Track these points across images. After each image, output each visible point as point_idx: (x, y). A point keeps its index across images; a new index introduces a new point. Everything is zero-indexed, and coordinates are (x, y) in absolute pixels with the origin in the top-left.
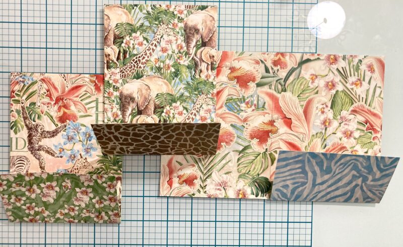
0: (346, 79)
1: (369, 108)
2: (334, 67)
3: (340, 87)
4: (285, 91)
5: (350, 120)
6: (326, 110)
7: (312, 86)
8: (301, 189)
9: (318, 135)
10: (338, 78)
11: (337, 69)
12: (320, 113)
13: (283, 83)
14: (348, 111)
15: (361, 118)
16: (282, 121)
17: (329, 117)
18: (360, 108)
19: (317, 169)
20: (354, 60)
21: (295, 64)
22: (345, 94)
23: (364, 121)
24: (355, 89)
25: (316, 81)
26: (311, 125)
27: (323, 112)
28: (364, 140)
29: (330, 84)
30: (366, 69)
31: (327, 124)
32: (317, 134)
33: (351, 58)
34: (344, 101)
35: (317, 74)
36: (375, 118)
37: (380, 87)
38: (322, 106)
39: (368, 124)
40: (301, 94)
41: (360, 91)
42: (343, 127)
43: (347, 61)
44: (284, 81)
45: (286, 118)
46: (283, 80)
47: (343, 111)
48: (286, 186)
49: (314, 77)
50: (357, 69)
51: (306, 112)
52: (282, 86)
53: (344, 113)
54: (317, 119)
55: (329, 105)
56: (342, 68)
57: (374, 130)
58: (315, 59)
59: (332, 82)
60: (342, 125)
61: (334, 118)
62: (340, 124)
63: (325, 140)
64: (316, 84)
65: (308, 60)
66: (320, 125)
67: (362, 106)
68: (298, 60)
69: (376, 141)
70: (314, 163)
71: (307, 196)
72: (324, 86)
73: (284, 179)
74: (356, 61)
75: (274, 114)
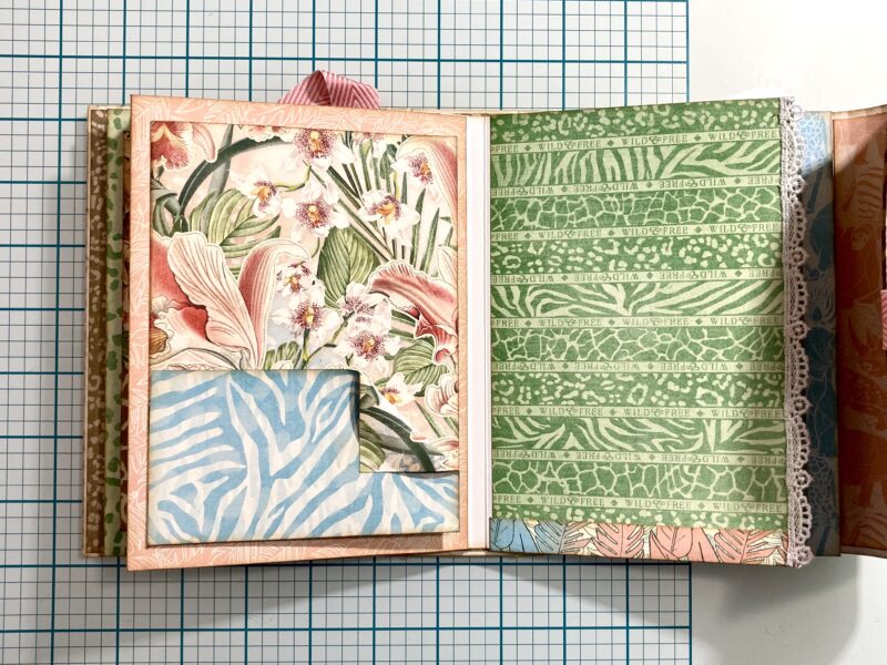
0: (358, 197)
1: (422, 274)
2: (322, 164)
3: (340, 220)
4: (185, 228)
5: (373, 307)
6: (305, 281)
7: (261, 216)
8: (230, 496)
9: (286, 350)
10: (334, 195)
11: (331, 169)
12: (287, 291)
13: (177, 207)
14: (365, 283)
15: (401, 303)
16: (179, 313)
17: (313, 301)
18: (399, 274)
19: (262, 421)
20: (374, 144)
21: (209, 152)
22: (355, 238)
23: (410, 310)
24: (381, 223)
25: (274, 201)
26: (263, 325)
27: (296, 288)
28: (417, 362)
29: (313, 209)
30: (410, 171)
31: (310, 320)
32: (281, 348)
33: (366, 141)
34: (353, 255)
35: (274, 182)
36: (439, 300)
37: (447, 219)
38: (293, 271)
39: (421, 317)
40: (230, 236)
41: (396, 229)
42: (355, 329)
43: (356, 148)
44: (180, 201)
45: (190, 304)
46: (177, 198)
47: (352, 283)
48: (187, 491)
49: (267, 190)
50: (385, 170)
51: (247, 288)
52: (173, 213)
53: (356, 290)
54: (279, 307)
55: (314, 268)
56: (345, 166)
57: (437, 331)
58: (267, 141)
59: (318, 204)
60: (351, 321)
61: (326, 301)
62: (345, 318)
63: (305, 363)
64: (272, 210)
65: (247, 144)
66: (289, 322)
67: (403, 269)
68: (219, 143)
69: (446, 361)
70: (253, 406)
71: (255, 521)
72: (296, 217)
73: (178, 463)
74: (380, 148)
75: (154, 294)
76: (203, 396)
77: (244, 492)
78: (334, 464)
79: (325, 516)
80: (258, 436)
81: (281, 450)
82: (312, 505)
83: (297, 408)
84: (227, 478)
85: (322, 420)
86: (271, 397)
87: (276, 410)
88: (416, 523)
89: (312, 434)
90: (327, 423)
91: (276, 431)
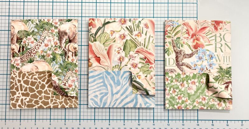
0: (132, 32)
1: (146, 49)
2: (124, 26)
3: (128, 38)
4: (96, 41)
5: (135, 57)
6: (121, 51)
7: (111, 38)
8: (105, 98)
9: (117, 66)
10: (127, 32)
11: (126, 27)
12: (117, 53)
13: (94, 36)
14: (134, 52)
15: (142, 56)
16: (94, 59)
17: (122, 56)
18: (141, 49)
19: (112, 82)
21: (101, 25)
22: (132, 42)
23: (144, 57)
24: (137, 38)
25: (114, 35)
26: (112, 61)
27: (119, 53)
28: (146, 69)
29: (122, 36)
30: (144, 26)
31: (122, 60)
32: (115, 66)
33: (134, 20)
34: (131, 45)
35: (114, 31)
36: (150, 55)
37: (152, 37)
38: (118, 49)
39: (146, 59)
40: (105, 42)
41: (141, 39)
42: (131, 62)
43: (132, 22)
44: (95, 35)
45: (97, 57)
46: (94, 34)
47: (131, 52)
48: (96, 96)
49: (113, 32)
50: (138, 26)
51: (108, 53)
52: (93, 38)
53: (132, 53)
54: (115, 57)
55: (122, 48)
56: (129, 26)
57: (150, 62)
58: (113, 22)
59: (123, 35)
60: (130, 60)
61: (125, 56)
62: (129, 59)
63: (121, 69)
64: (114, 36)
65: (108, 23)
66: (117, 60)
67: (142, 48)
68: (103, 23)
69: (152, 69)
70: (110, 79)
71: (110, 103)
72: (119, 38)
73: (94, 90)
74: (137, 22)
75: (89, 55)
76: (99, 76)
77: (108, 97)
78: (127, 92)
79: (125, 103)
80: (111, 85)
81: (115, 88)
82: (122, 100)
83: (119, 79)
84: (104, 94)
85: (124, 82)
86: (113, 77)
87: (114, 80)
88: (145, 105)
89: (122, 85)
90: (125, 83)
91: (114, 84)
